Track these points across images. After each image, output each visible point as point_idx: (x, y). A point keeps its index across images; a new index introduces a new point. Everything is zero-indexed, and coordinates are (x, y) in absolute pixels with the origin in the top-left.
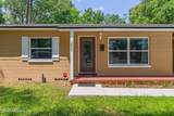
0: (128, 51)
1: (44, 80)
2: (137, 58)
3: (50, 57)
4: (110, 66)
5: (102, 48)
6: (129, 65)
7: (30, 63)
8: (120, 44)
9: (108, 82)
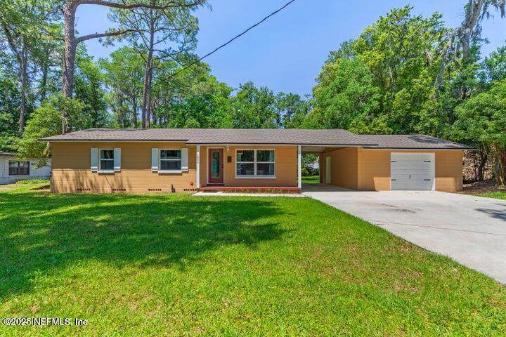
0: (255, 163)
1: (173, 190)
2: (265, 169)
3: (180, 169)
4: (237, 177)
5: (230, 159)
6: (255, 176)
7: (160, 174)
8: (247, 155)
9: (228, 190)
